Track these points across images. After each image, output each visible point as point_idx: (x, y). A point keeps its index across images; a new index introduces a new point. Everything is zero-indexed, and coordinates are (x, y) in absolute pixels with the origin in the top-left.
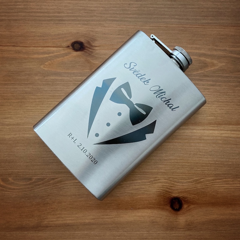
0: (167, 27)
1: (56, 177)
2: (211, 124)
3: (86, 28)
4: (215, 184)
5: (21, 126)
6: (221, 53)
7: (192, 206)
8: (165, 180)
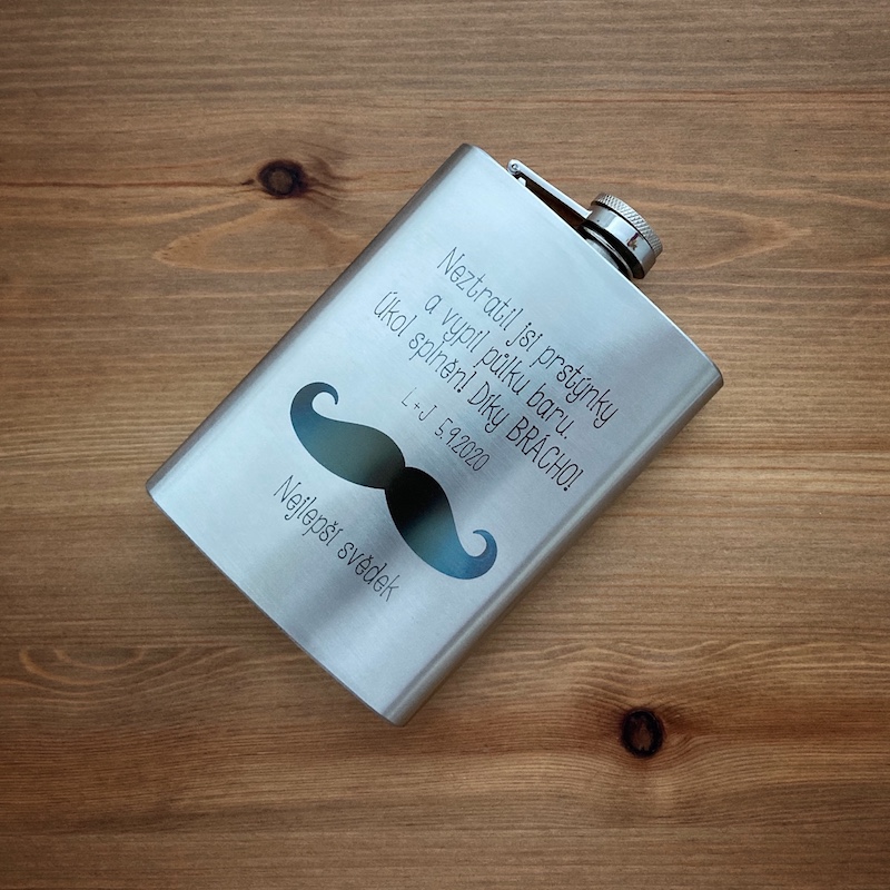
0: (602, 101)
1: (221, 645)
2: (761, 448)
3: (312, 113)
4: (779, 659)
5: (93, 466)
6: (797, 191)
7: (699, 740)
8: (601, 647)
